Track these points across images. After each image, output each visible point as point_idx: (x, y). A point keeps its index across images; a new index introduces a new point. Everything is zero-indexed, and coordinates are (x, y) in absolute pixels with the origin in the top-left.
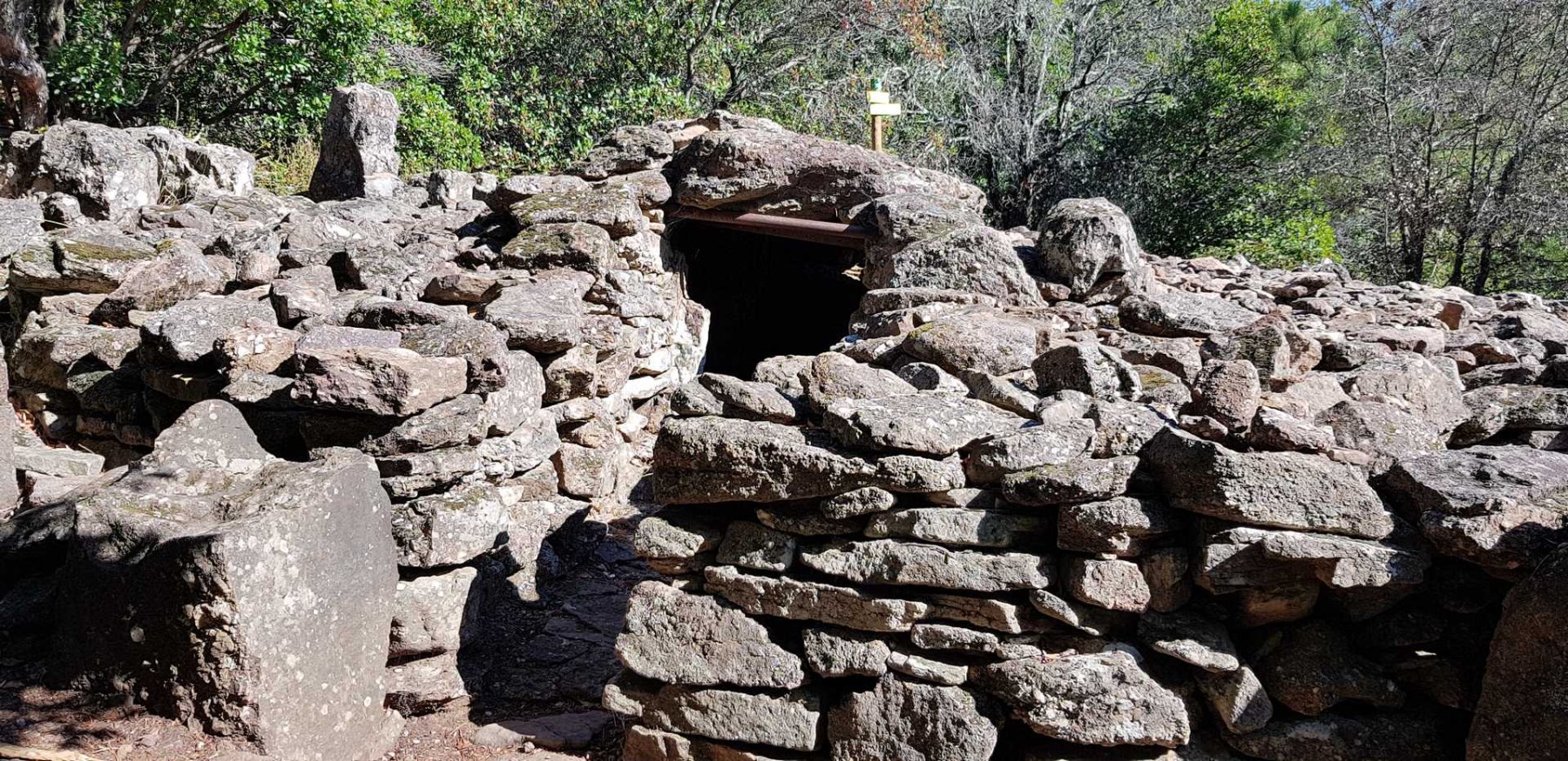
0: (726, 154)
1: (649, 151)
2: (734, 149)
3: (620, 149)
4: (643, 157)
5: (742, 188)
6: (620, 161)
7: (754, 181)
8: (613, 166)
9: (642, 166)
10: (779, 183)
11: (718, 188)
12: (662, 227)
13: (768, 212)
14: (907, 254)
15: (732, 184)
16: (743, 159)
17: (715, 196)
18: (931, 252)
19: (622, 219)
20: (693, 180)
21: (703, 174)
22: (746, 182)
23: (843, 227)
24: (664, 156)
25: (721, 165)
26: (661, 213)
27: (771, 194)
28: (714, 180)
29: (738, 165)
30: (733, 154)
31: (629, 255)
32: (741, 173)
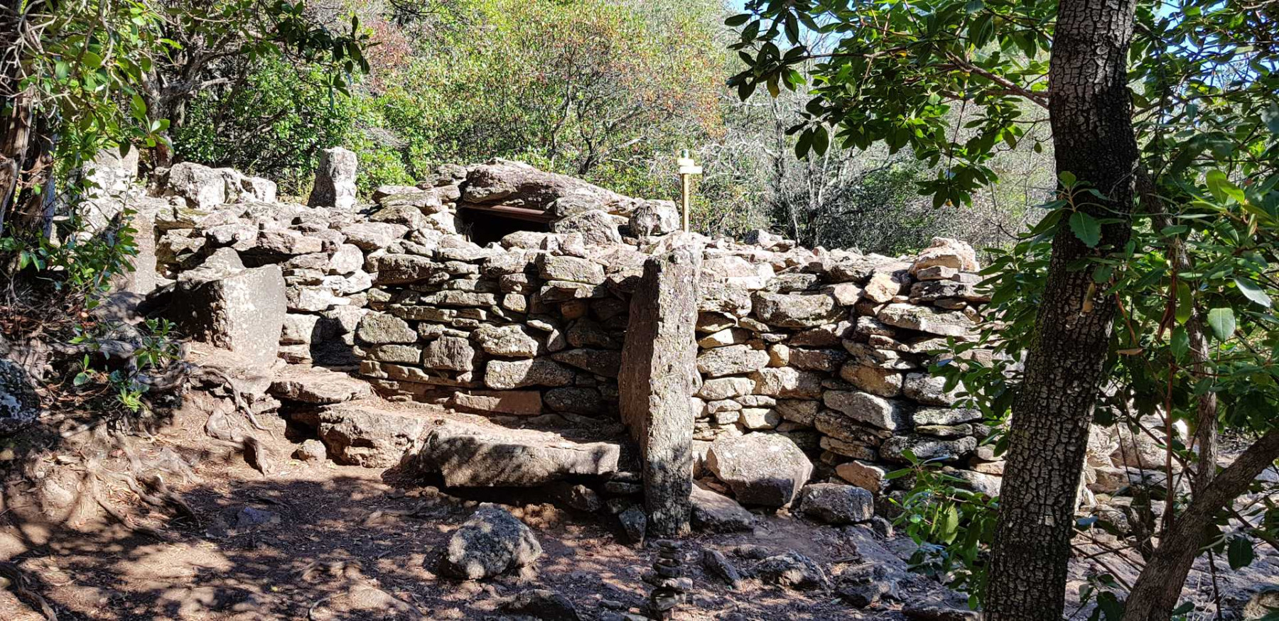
0: (485, 176)
1: (454, 176)
3: (440, 174)
4: (450, 178)
5: (491, 192)
6: (439, 181)
7: (497, 189)
8: (437, 183)
9: (449, 183)
10: (511, 190)
11: (480, 192)
12: (454, 211)
13: (508, 205)
14: (562, 223)
15: (487, 190)
16: (492, 178)
17: (478, 196)
19: (428, 205)
20: (470, 189)
21: (475, 186)
22: (493, 189)
23: (542, 212)
24: (461, 178)
25: (483, 182)
26: (454, 205)
27: (506, 196)
28: (479, 188)
29: (490, 181)
30: (488, 176)
31: (434, 223)
32: (491, 185)
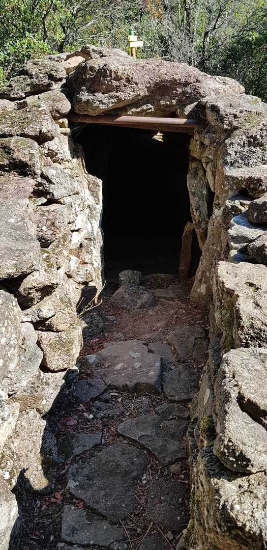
0: (105, 76)
1: (51, 77)
2: (111, 71)
3: (31, 76)
4: (47, 81)
5: (119, 100)
6: (33, 85)
7: (127, 94)
8: (28, 89)
9: (47, 88)
10: (142, 94)
11: (103, 101)
12: (68, 130)
14: (236, 140)
15: (112, 97)
16: (118, 78)
17: (102, 107)
18: (251, 137)
19: (44, 130)
20: (85, 96)
21: (92, 91)
22: (121, 95)
24: (61, 80)
25: (103, 84)
26: (66, 121)
28: (99, 95)
29: (115, 83)
30: (111, 76)
32: (117, 89)
